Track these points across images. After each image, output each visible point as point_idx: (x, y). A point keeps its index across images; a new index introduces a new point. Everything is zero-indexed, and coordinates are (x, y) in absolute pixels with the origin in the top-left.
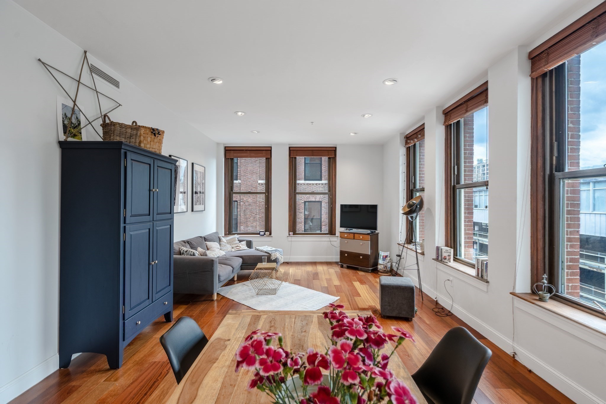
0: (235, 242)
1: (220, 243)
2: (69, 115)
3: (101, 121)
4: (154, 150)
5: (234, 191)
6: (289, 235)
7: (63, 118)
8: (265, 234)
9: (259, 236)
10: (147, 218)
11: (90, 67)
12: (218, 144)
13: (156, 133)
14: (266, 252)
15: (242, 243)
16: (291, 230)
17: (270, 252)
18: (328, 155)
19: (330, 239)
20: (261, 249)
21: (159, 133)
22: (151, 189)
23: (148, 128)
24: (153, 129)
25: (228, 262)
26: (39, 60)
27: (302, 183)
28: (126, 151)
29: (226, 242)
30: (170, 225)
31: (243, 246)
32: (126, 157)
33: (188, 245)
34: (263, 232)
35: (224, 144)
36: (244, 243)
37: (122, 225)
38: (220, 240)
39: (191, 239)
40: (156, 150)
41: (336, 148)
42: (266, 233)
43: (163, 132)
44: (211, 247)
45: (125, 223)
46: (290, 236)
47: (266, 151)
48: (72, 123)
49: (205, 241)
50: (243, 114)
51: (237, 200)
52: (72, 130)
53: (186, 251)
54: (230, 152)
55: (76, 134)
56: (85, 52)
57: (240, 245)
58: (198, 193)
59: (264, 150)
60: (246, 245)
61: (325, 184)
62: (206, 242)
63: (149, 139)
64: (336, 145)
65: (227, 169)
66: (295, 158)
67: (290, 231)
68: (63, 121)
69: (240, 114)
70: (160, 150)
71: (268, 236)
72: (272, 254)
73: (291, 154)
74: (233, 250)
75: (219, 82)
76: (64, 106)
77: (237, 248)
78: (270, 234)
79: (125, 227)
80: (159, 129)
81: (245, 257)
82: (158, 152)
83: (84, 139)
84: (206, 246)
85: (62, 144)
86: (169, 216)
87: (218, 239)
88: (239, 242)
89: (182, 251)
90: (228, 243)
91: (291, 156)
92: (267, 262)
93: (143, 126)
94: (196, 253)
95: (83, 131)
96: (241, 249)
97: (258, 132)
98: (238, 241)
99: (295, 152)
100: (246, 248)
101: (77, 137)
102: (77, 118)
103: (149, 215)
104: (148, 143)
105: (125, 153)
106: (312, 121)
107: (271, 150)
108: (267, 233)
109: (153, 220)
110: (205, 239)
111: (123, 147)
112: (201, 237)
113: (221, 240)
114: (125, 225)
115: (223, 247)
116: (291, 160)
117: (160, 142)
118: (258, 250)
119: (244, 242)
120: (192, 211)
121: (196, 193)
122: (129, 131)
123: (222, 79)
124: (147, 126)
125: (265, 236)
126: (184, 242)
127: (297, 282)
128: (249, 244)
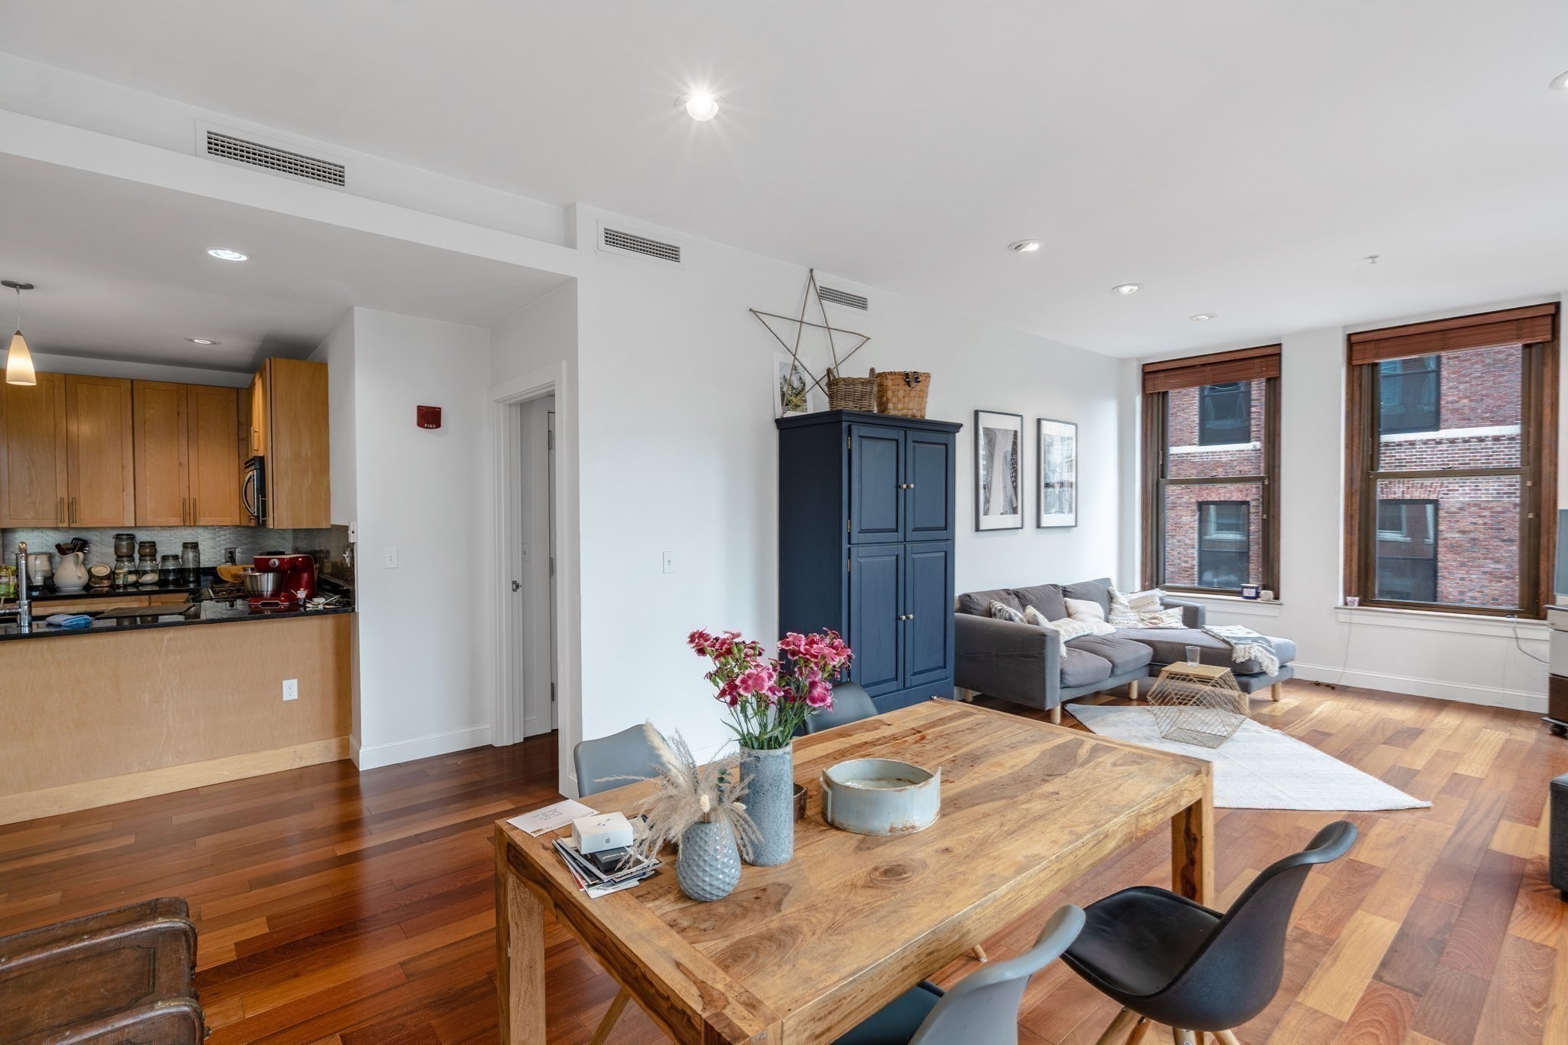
0: (1150, 608)
1: (1111, 606)
2: (788, 377)
3: (826, 380)
4: (910, 411)
5: (1169, 478)
6: (1346, 604)
7: (781, 384)
8: (1257, 596)
9: (1240, 598)
10: (892, 536)
11: (819, 291)
12: (1123, 361)
13: (912, 379)
14: (1224, 641)
15: (1170, 611)
16: (1354, 589)
17: (1233, 642)
18: (1518, 338)
19: (1518, 630)
20: (1215, 631)
21: (917, 380)
22: (899, 484)
23: (900, 374)
24: (907, 375)
25: (1105, 649)
26: (751, 310)
27: (1406, 442)
28: (849, 423)
29: (1127, 604)
30: (946, 552)
31: (1173, 619)
32: (850, 434)
33: (1017, 599)
34: (1252, 588)
35: (1138, 359)
36: (1177, 612)
37: (845, 546)
38: (1112, 598)
39: (1026, 589)
40: (915, 411)
41: (1557, 305)
42: (1263, 592)
43: (927, 376)
44: (1077, 612)
45: (849, 543)
46: (1349, 607)
47: (1263, 360)
48: (793, 388)
49: (1065, 596)
50: (1136, 288)
51: (1248, 499)
52: (794, 399)
53: (1000, 610)
54: (1156, 376)
55: (798, 403)
56: (812, 271)
57: (1163, 617)
58: (1056, 485)
59: (1257, 357)
60: (1180, 617)
61: (1512, 439)
62: (1066, 599)
63: (901, 394)
64: (1559, 295)
65: (1149, 421)
66: (1374, 366)
67: (1348, 592)
68: (781, 388)
69: (1125, 290)
70: (923, 409)
71: (1268, 602)
72: (1237, 647)
73: (1355, 355)
74: (1141, 625)
75: (1032, 247)
76: (783, 365)
77: (1151, 623)
78: (1277, 597)
79: (849, 549)
80: (919, 371)
81: (1159, 645)
82: (918, 415)
83: (810, 411)
84: (1066, 607)
85: (781, 423)
86: (942, 534)
87: (1106, 597)
88: (1162, 607)
89: (993, 610)
90: (1132, 608)
91: (1355, 363)
92: (1201, 663)
93: (891, 373)
94: (1016, 614)
95: (809, 397)
96: (1161, 625)
97: (1211, 317)
98: (1162, 604)
99: (1368, 346)
100: (1181, 625)
101: (800, 408)
102: (801, 379)
103: (897, 531)
104: (899, 400)
105: (850, 427)
106: (1372, 254)
107: (1279, 355)
108: (1267, 594)
109: (905, 541)
110: (1066, 592)
111: (844, 418)
112: (1055, 586)
113: (1114, 600)
114: (849, 546)
115: (1117, 617)
116: (1356, 373)
117: (923, 395)
118: (1207, 633)
119: (1176, 610)
120: (1039, 526)
121: (1047, 485)
122: (859, 388)
123: (1034, 240)
124: (896, 371)
125: (1259, 600)
126: (1008, 592)
127: (1317, 738)
128: (1192, 617)
